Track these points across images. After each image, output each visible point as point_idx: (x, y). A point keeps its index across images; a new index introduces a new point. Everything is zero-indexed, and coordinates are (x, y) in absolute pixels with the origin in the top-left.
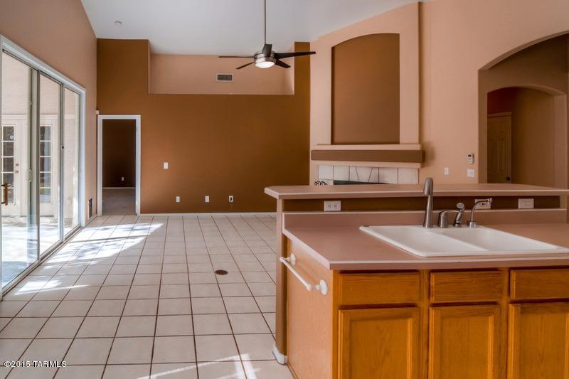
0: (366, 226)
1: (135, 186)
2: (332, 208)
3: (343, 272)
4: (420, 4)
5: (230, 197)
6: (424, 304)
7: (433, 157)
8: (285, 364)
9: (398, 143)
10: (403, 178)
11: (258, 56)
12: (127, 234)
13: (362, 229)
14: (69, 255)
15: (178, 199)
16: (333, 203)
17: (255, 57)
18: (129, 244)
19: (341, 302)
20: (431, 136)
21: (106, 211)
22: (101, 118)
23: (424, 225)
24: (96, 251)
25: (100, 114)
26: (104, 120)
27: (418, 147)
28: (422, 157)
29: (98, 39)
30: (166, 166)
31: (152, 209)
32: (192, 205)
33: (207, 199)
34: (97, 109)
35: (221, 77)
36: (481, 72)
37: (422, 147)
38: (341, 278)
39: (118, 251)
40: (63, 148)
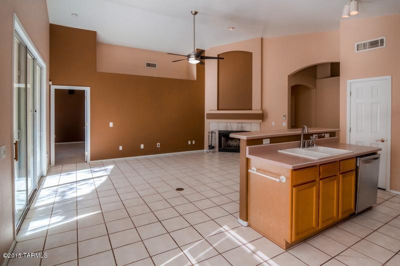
0: (280, 150)
1: (85, 141)
2: (266, 142)
3: (295, 170)
4: (262, 39)
5: (158, 144)
6: (318, 180)
7: (267, 117)
8: (248, 226)
9: (251, 110)
10: (254, 128)
11: (191, 56)
12: (90, 176)
13: (279, 151)
14: (51, 197)
15: (121, 148)
16: (267, 140)
17: (189, 56)
18: (99, 182)
19: (294, 184)
20: (267, 106)
21: (59, 162)
22: (53, 88)
23: (300, 147)
24: (75, 190)
25: (53, 85)
26: (56, 90)
27: (260, 112)
28: (262, 117)
29: (51, 24)
30: (111, 125)
31: (100, 156)
32: (132, 151)
33: (142, 146)
34: (50, 81)
35: (148, 65)
36: (289, 77)
37: (262, 112)
38: (294, 173)
39: (93, 188)
40: (36, 111)
